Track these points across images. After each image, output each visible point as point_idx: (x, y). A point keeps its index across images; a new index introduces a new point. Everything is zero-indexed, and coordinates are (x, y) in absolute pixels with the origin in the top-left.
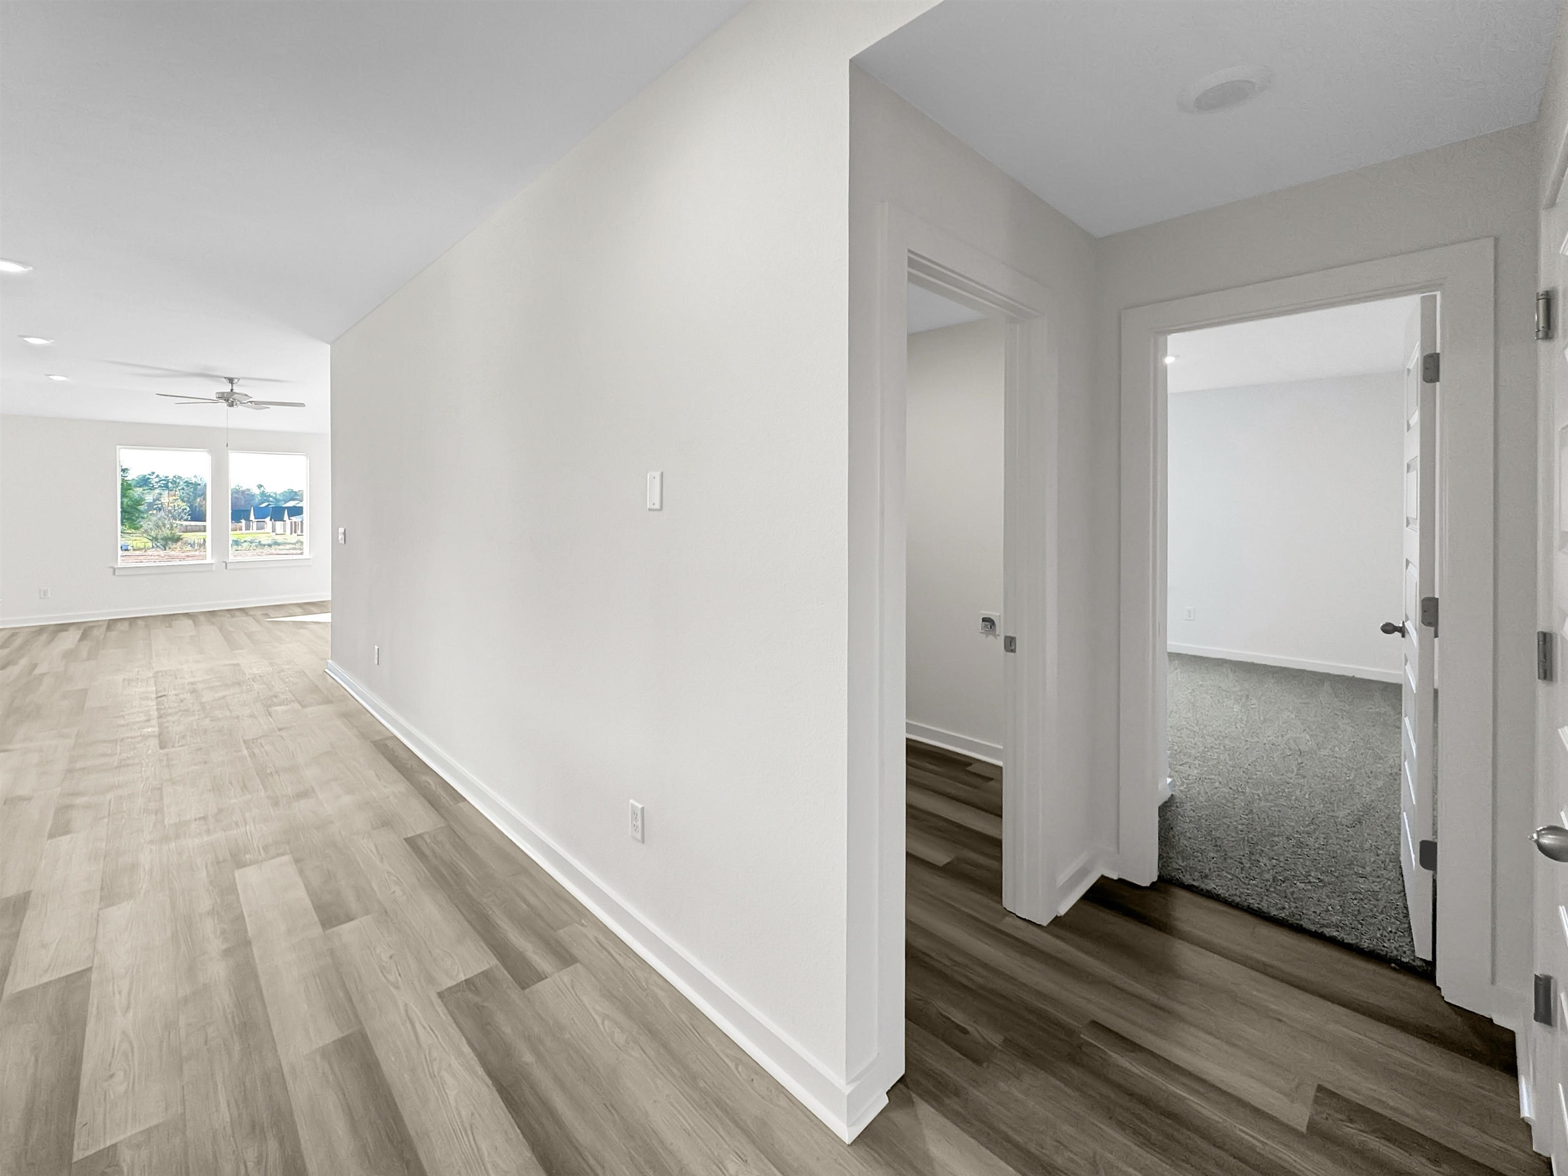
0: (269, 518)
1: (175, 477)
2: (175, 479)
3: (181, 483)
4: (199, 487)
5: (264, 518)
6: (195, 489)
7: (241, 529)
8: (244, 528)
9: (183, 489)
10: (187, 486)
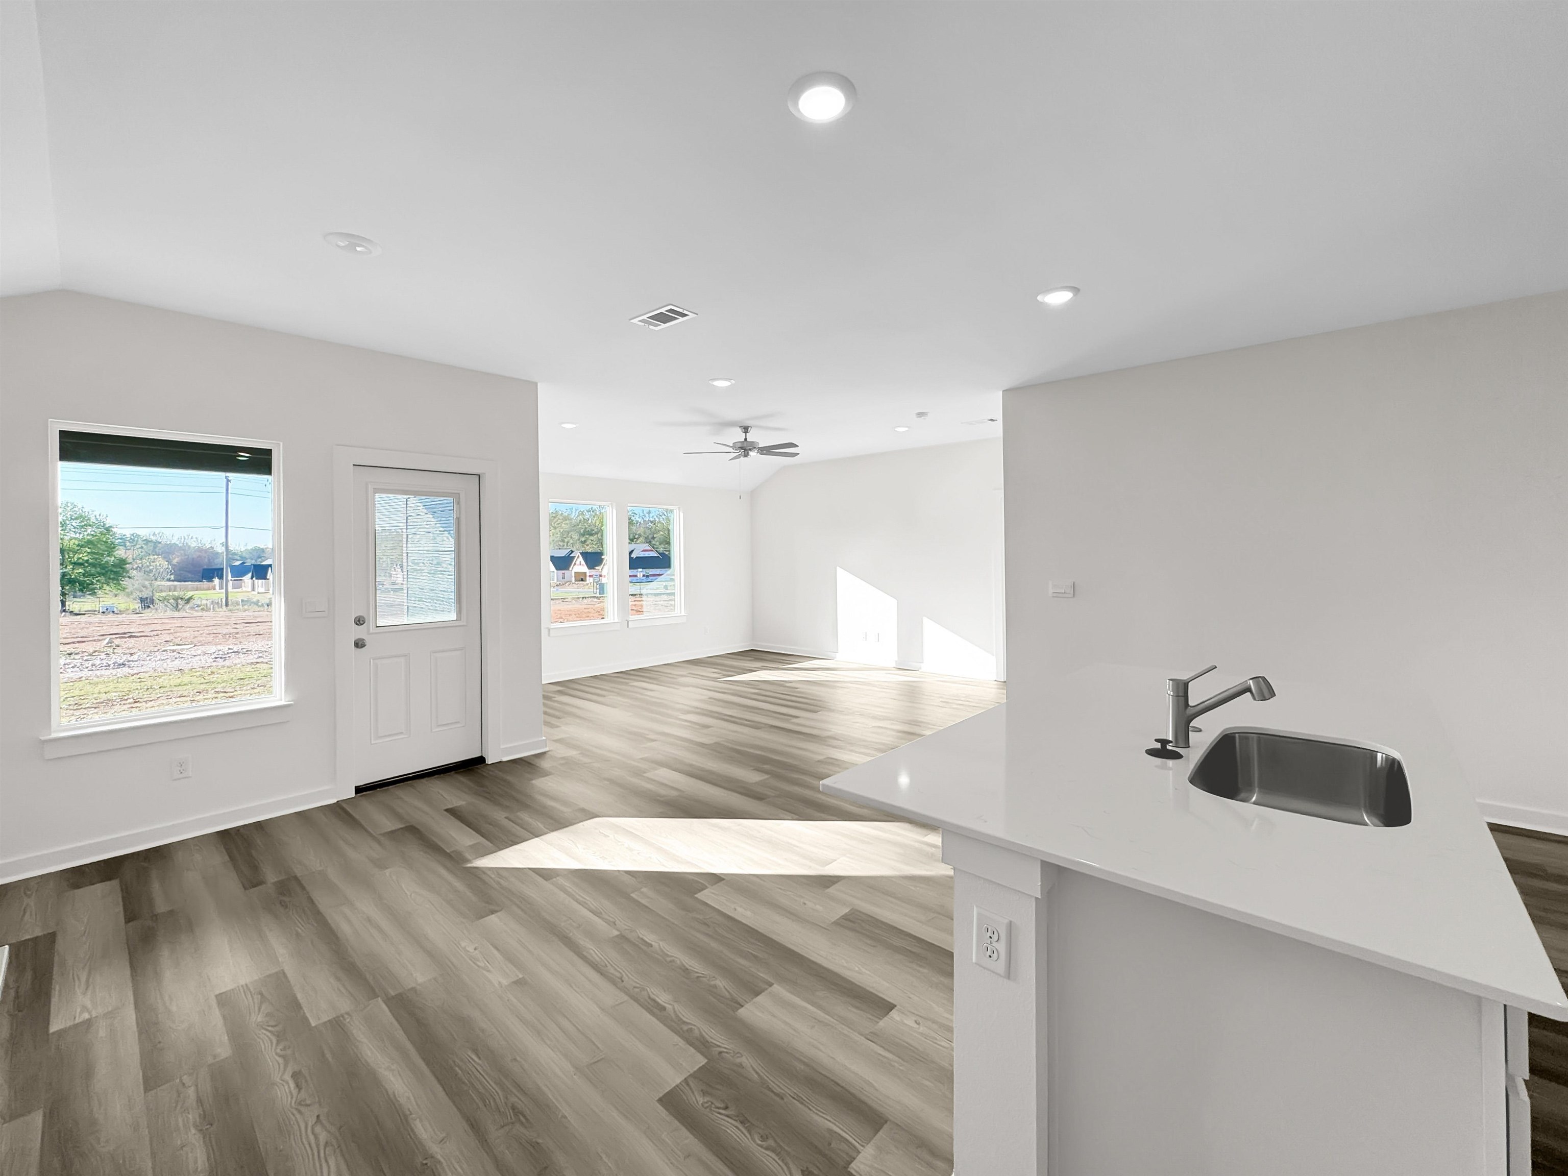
0: (250, 575)
1: (133, 535)
2: (133, 537)
3: (140, 542)
4: (160, 545)
5: (242, 577)
6: (155, 548)
7: (215, 589)
8: (217, 587)
9: (142, 547)
10: (146, 544)
